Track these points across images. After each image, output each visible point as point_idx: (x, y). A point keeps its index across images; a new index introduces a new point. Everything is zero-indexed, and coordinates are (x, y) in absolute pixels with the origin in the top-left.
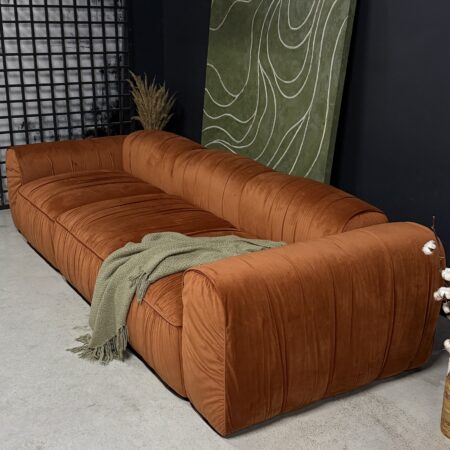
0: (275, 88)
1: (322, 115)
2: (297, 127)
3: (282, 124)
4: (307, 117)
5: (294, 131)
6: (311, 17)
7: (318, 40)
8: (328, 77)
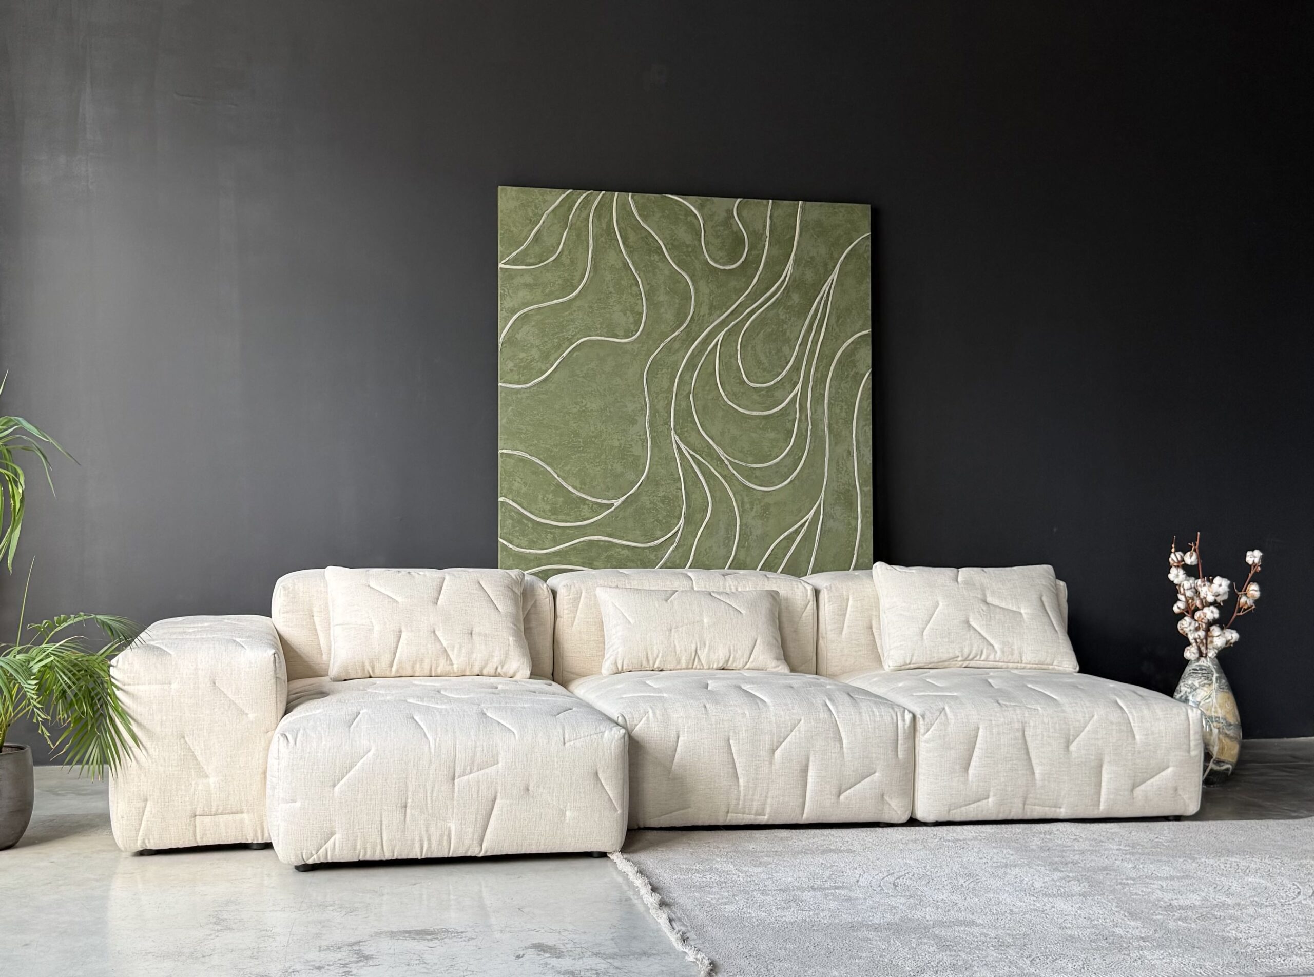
0: (729, 478)
1: (850, 505)
2: (797, 532)
3: (758, 532)
4: (817, 513)
5: (790, 539)
6: (796, 368)
7: (818, 399)
8: (850, 453)
